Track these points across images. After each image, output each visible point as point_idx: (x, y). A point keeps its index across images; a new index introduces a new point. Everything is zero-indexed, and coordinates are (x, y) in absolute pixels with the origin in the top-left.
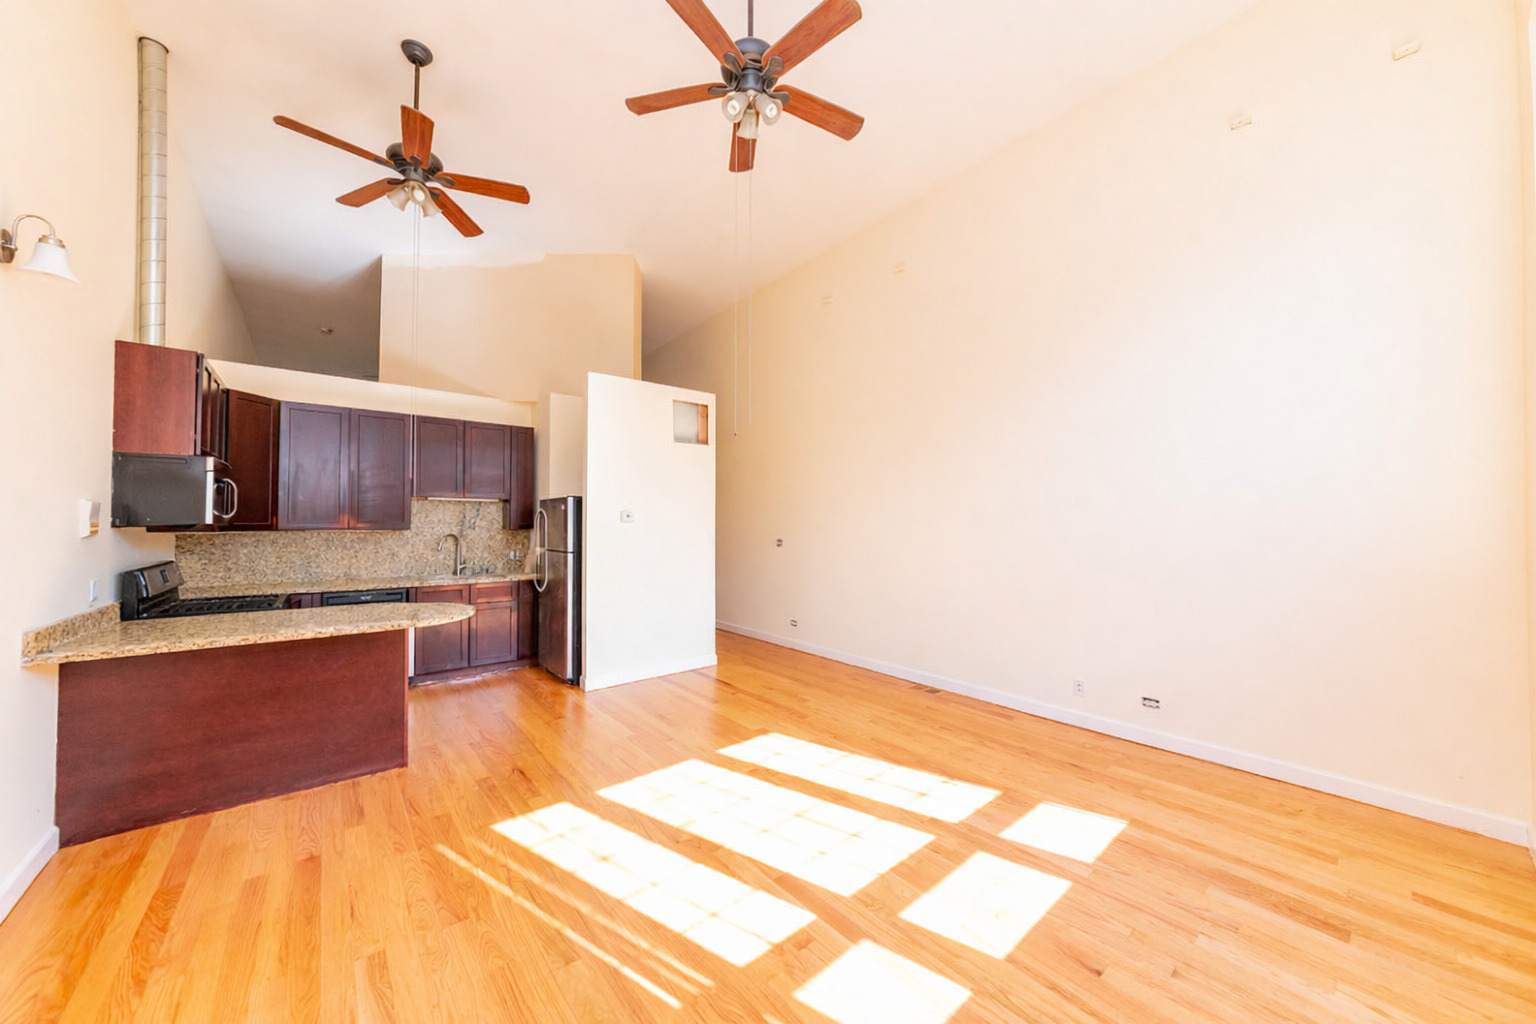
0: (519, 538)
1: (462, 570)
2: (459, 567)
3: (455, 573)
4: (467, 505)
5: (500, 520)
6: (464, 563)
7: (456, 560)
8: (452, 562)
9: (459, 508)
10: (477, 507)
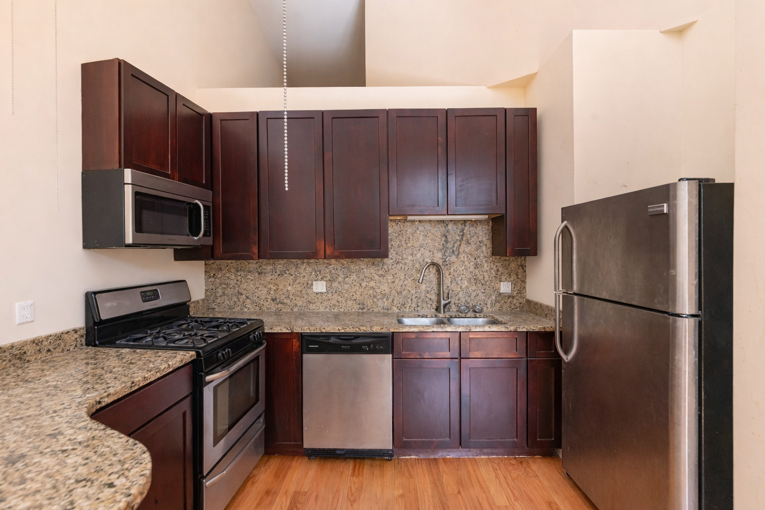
0: (513, 265)
1: (445, 306)
2: (443, 302)
3: (438, 309)
4: (450, 226)
5: (489, 244)
6: (448, 298)
7: (439, 295)
8: (434, 297)
9: (441, 229)
10: (460, 226)
